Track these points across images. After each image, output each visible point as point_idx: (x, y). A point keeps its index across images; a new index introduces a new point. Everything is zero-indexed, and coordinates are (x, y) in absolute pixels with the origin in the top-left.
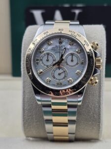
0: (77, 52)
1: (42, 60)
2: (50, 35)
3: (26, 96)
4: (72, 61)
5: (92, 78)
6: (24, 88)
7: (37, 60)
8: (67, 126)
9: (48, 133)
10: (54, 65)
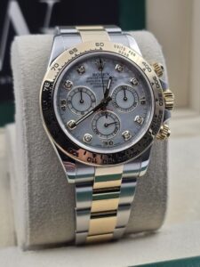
0: (132, 83)
1: (70, 102)
4: (125, 100)
5: (162, 128)
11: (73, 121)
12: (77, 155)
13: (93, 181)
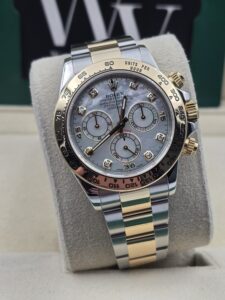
0: (149, 100)
1: (86, 128)
2: (91, 77)
3: (65, 201)
4: (143, 118)
5: (187, 142)
6: (56, 185)
7: (78, 130)
9: (119, 257)
10: (111, 133)
11: (90, 148)
12: (98, 182)
13: (120, 206)
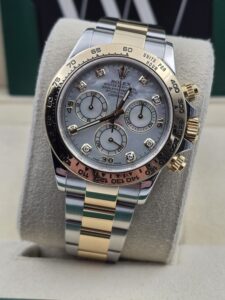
1: (79, 105)
2: (104, 56)
4: (140, 117)
5: (175, 158)
7: (70, 104)
8: (108, 237)
9: (68, 243)
10: (102, 120)
11: (75, 126)
12: (69, 164)
13: (83, 195)
